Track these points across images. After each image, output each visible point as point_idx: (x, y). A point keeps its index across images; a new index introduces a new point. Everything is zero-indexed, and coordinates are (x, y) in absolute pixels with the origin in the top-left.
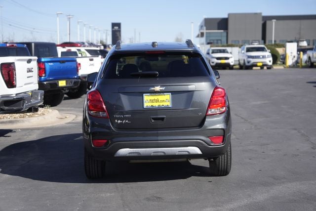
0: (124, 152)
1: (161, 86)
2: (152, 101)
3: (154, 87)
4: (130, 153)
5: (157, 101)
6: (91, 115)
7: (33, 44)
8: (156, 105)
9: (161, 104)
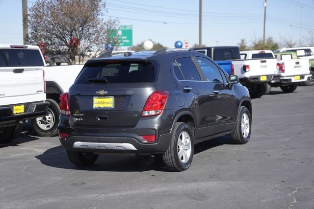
0: (78, 144)
1: (105, 91)
2: (99, 103)
3: (99, 91)
4: (81, 146)
5: (103, 103)
6: (63, 114)
7: (213, 49)
8: (102, 106)
9: (106, 106)
